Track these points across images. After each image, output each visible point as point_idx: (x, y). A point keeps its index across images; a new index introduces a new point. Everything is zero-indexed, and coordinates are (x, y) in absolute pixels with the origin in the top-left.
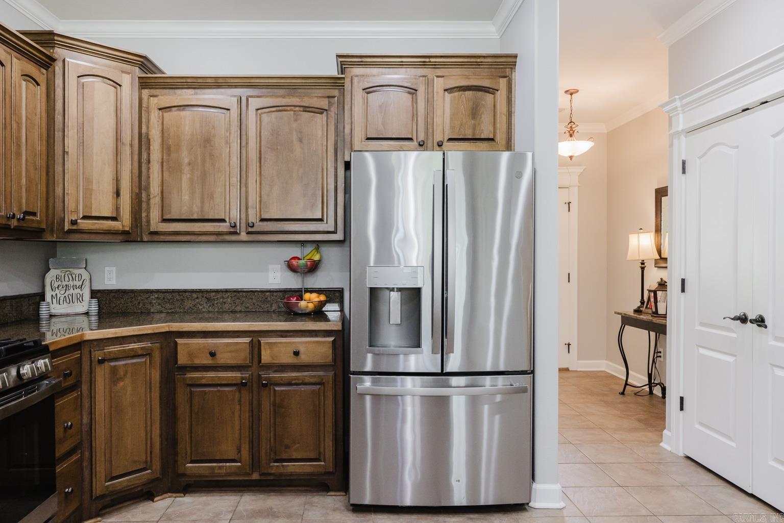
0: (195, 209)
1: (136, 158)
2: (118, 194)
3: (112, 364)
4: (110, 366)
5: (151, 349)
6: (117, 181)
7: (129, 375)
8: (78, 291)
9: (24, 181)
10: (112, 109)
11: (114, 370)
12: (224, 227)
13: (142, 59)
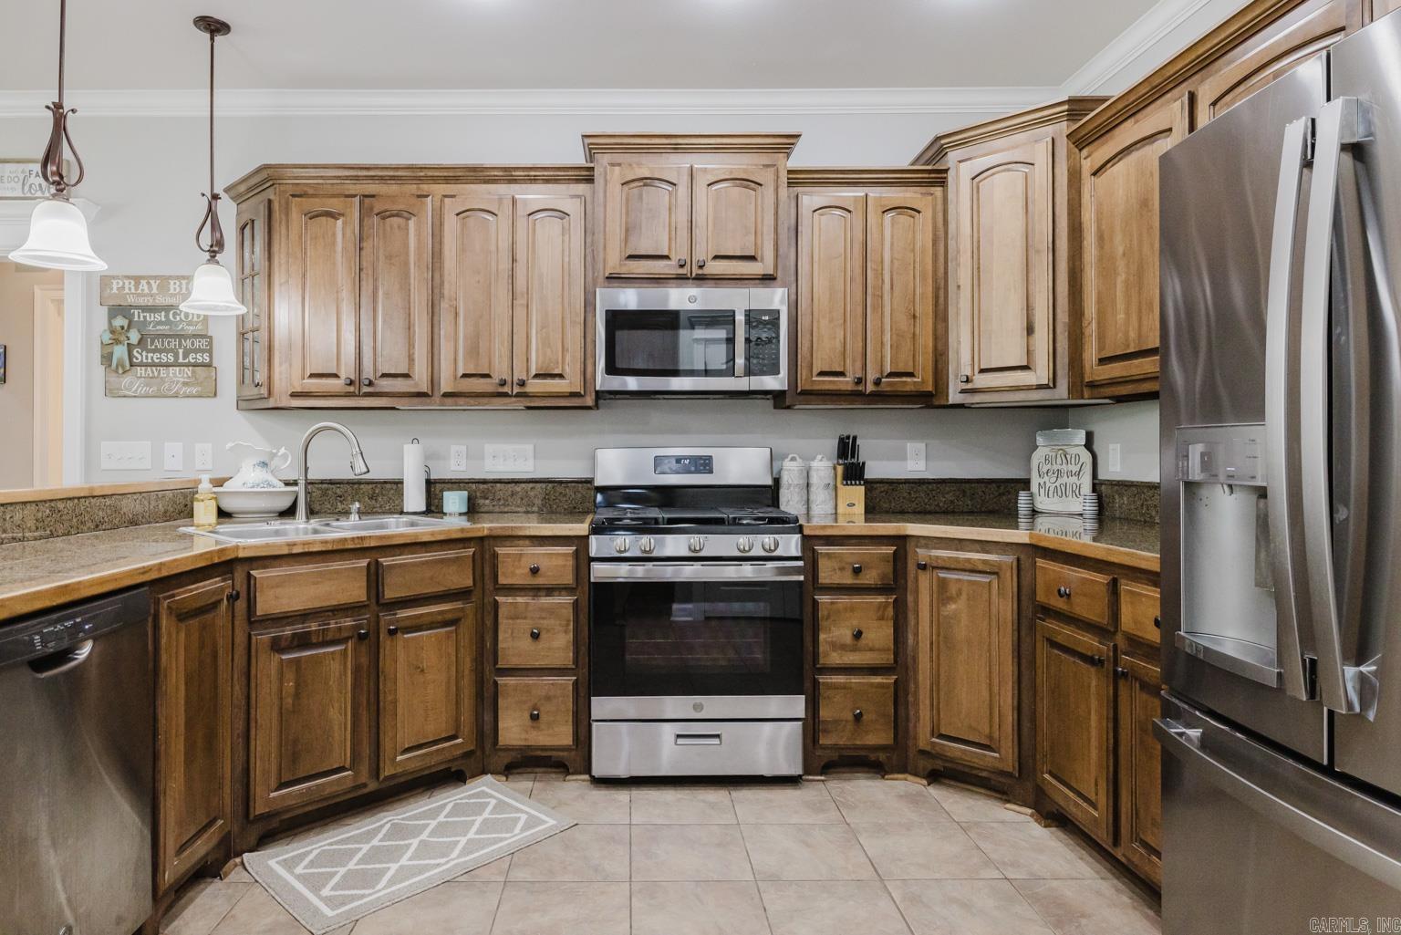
0: (1132, 334)
2: (1030, 330)
4: (939, 577)
5: (999, 565)
7: (964, 597)
8: (1074, 479)
11: (943, 584)
13: (1066, 107)
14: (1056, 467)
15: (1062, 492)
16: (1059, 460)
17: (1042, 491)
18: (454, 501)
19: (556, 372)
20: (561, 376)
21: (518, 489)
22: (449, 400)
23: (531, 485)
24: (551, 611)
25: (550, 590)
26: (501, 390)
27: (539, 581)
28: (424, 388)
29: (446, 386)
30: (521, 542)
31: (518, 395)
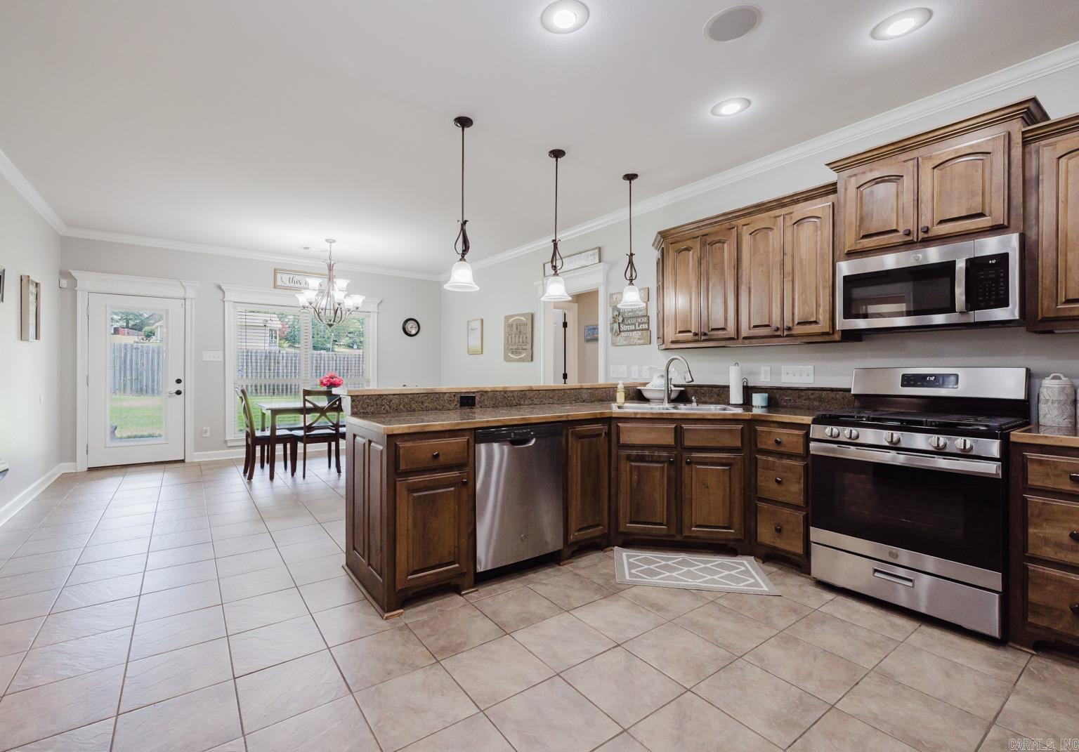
18: (758, 400)
19: (813, 320)
20: (815, 322)
21: (803, 394)
22: (747, 341)
23: (811, 392)
24: (789, 468)
25: (790, 456)
26: (776, 333)
27: (782, 449)
28: (732, 335)
29: (745, 331)
30: (772, 425)
31: (787, 336)
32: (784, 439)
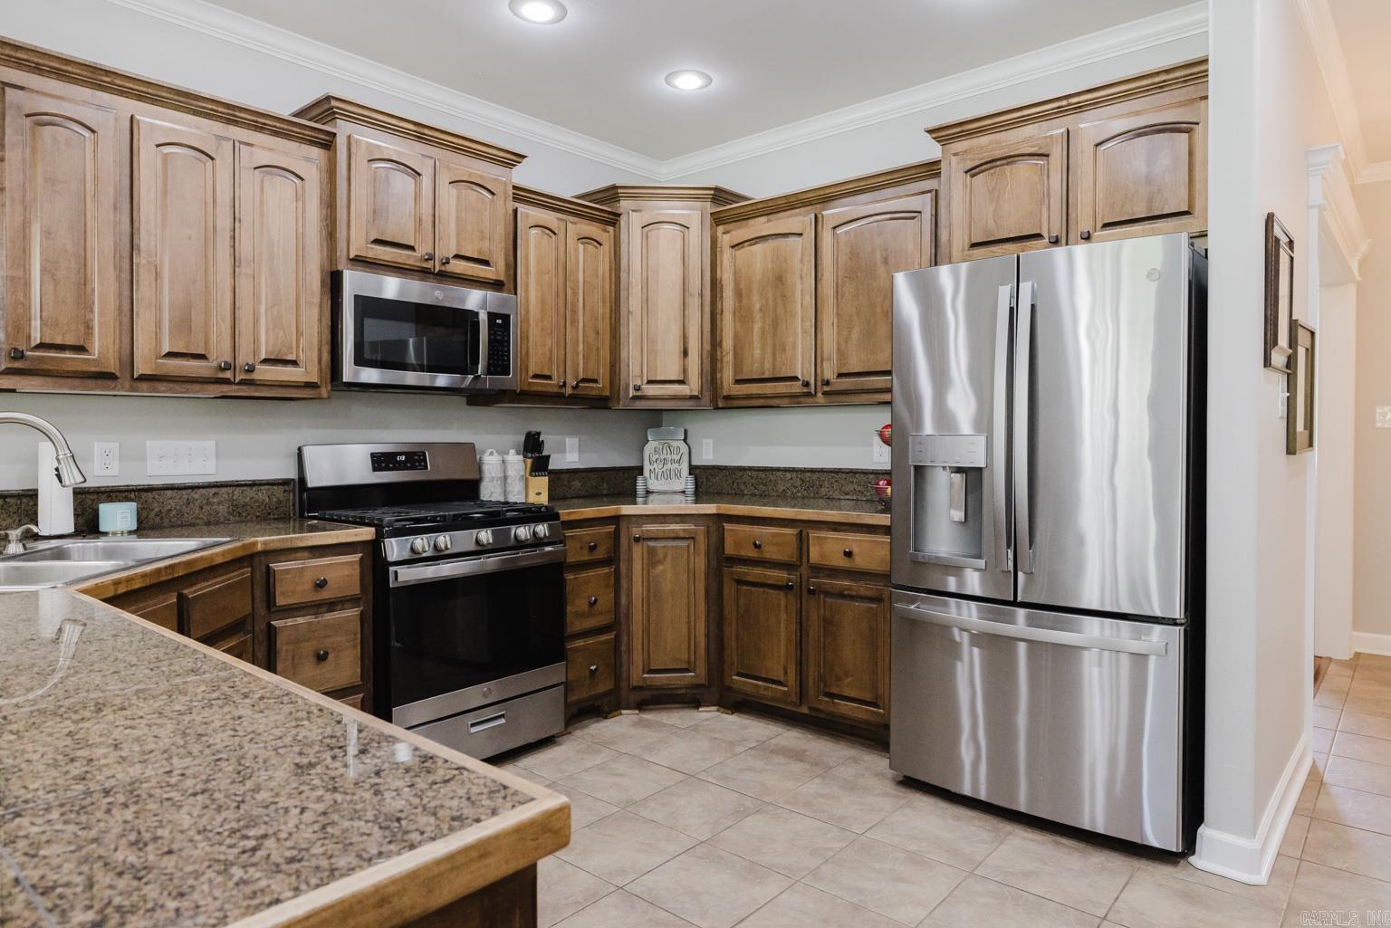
0: (767, 366)
1: (707, 309)
2: (685, 353)
3: (651, 544)
4: (648, 546)
5: (696, 532)
6: (685, 337)
7: (669, 558)
8: (676, 466)
9: (581, 347)
10: (679, 257)
11: (652, 552)
12: (796, 388)
13: (712, 192)
14: (662, 457)
15: (668, 476)
16: (665, 452)
17: (652, 475)
18: (118, 516)
19: (290, 357)
20: (294, 363)
21: (197, 496)
22: (144, 385)
23: (214, 490)
24: (337, 627)
26: (221, 375)
27: (325, 594)
28: (112, 366)
29: (141, 368)
30: (299, 555)
31: (243, 382)
32: (330, 576)
